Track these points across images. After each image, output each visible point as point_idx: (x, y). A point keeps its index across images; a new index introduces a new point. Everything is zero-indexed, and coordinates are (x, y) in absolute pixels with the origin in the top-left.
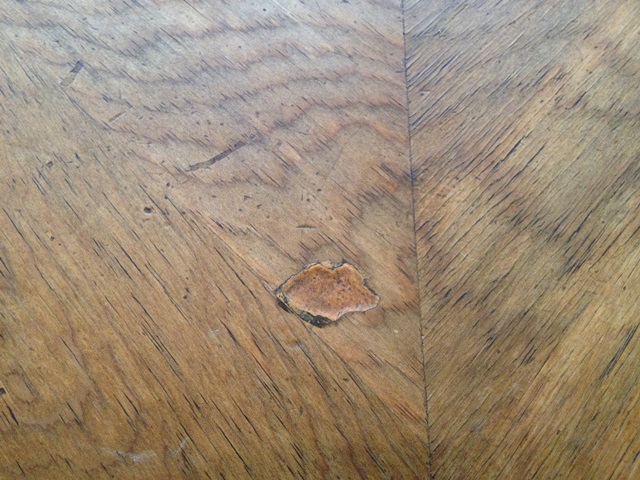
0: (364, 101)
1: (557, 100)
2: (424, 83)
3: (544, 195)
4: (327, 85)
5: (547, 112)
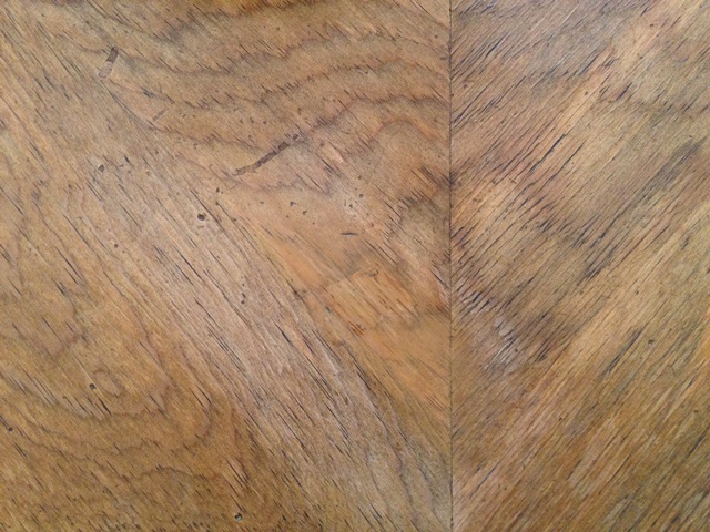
0: (405, 94)
1: (603, 91)
2: (469, 72)
3: (575, 199)
4: (369, 75)
5: (590, 106)
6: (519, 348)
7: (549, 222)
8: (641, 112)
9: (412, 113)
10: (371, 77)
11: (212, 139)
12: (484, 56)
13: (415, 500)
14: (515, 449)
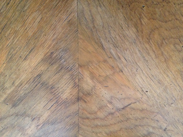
0: (90, 120)
1: (39, 120)
2: (74, 124)
3: (45, 94)
4: (100, 124)
5: (42, 116)
6: (58, 56)
7: (51, 89)
8: (28, 115)
9: (89, 116)
11: (142, 110)
12: (70, 128)
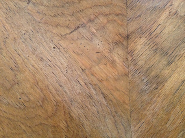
0: (114, 13)
1: (170, 13)
2: (132, 7)
3: (164, 42)
4: (103, 8)
5: (166, 17)
6: (150, 86)
7: (157, 49)
8: (181, 19)
9: (116, 18)
10: (104, 8)
11: (57, 25)
12: (136, 3)
13: (120, 132)
14: (150, 116)
